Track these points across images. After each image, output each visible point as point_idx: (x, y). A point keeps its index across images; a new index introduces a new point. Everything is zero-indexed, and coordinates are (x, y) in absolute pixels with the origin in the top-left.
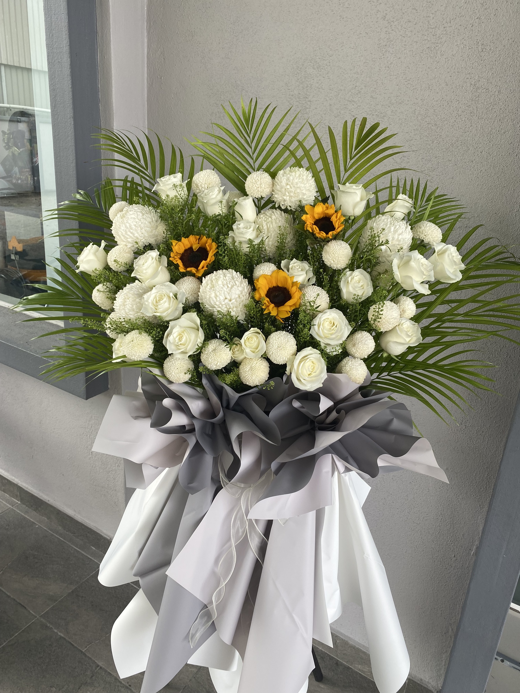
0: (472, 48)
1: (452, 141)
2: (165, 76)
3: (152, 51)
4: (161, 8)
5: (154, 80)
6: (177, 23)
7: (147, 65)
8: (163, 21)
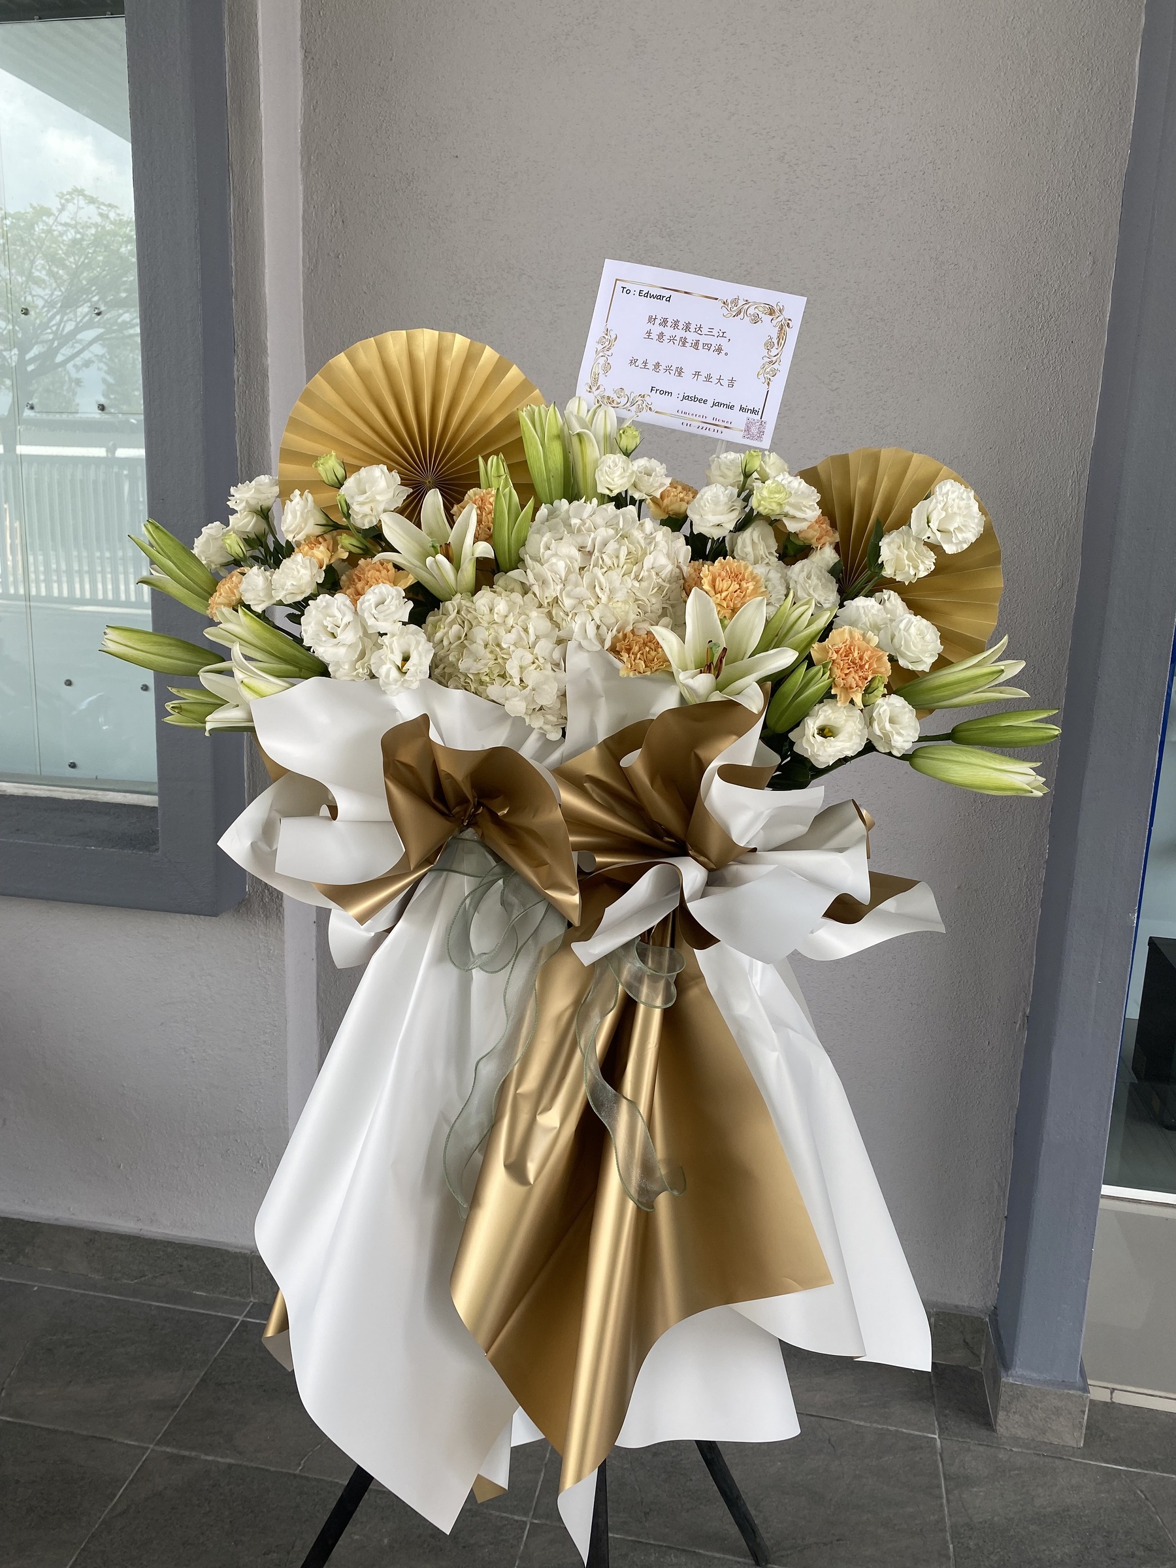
2: (346, 253)
3: (314, 207)
4: (336, 130)
5: (321, 261)
6: (374, 157)
7: (304, 233)
8: (339, 153)
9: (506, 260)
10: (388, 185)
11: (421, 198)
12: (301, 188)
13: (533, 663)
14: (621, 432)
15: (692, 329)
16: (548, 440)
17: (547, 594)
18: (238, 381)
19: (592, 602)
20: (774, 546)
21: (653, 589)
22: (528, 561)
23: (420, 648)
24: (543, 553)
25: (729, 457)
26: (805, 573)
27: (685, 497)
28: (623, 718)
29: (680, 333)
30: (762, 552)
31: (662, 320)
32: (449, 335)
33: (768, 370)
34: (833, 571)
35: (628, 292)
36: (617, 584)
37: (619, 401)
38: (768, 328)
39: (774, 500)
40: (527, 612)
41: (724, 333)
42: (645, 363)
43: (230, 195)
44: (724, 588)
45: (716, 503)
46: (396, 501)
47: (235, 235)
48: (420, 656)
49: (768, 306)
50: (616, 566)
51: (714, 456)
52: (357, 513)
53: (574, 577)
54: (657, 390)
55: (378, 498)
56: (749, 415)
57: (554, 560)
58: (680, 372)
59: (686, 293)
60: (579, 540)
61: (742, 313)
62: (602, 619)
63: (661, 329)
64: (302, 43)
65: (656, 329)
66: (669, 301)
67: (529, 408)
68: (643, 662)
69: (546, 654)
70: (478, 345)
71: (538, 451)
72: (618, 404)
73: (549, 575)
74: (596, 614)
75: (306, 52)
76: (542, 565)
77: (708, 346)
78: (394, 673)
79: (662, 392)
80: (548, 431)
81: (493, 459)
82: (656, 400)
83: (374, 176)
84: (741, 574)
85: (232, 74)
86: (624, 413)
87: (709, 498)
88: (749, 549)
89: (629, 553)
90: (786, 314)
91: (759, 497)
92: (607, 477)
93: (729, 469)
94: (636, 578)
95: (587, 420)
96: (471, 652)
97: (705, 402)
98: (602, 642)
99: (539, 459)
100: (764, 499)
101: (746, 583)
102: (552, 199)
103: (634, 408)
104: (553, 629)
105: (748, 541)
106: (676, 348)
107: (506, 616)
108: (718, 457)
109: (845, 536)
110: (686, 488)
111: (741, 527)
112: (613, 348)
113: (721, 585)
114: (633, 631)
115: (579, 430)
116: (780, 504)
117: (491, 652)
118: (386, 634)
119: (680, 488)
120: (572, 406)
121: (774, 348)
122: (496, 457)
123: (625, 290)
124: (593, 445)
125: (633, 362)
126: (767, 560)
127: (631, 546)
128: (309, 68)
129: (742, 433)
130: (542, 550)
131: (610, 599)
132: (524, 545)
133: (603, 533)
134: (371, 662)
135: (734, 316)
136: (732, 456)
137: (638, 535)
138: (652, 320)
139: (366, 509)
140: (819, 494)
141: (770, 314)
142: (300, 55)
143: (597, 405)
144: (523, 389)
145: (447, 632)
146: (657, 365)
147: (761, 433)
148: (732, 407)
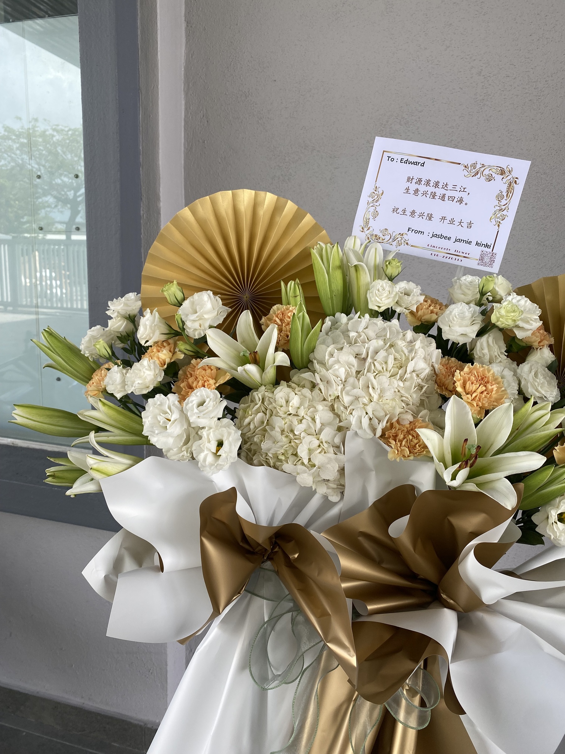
2: (209, 140)
3: (191, 113)
4: (204, 68)
5: (194, 145)
6: (226, 83)
7: (185, 129)
8: (206, 81)
9: (304, 142)
10: (234, 99)
11: (254, 106)
12: (183, 102)
13: (319, 446)
14: (387, 263)
15: (440, 186)
16: (332, 270)
17: (330, 393)
18: (143, 217)
19: (366, 400)
20: (504, 349)
21: (414, 389)
22: (317, 366)
23: (231, 439)
24: (328, 360)
25: (468, 279)
26: (533, 373)
27: (434, 310)
28: (389, 483)
29: (431, 189)
30: (496, 354)
31: (418, 180)
32: (262, 193)
33: (499, 215)
34: (550, 367)
35: (393, 160)
36: (386, 385)
37: (384, 238)
38: (500, 184)
39: (510, 318)
40: (315, 405)
41: (464, 188)
42: (404, 211)
43: (139, 107)
44: (473, 390)
45: (463, 318)
46: (218, 319)
47: (142, 131)
48: (230, 445)
49: (499, 168)
50: (385, 370)
51: (456, 278)
52: (190, 328)
53: (351, 380)
54: (412, 230)
55: (206, 316)
56: (483, 248)
57: (336, 366)
58: (430, 217)
59: (436, 160)
60: (356, 349)
61: (479, 174)
62: (374, 412)
63: (417, 186)
64: (185, 18)
65: (413, 186)
66: (423, 166)
67: (318, 246)
68: (407, 449)
69: (329, 439)
70: (283, 200)
71: (324, 279)
72: (383, 240)
73: (332, 378)
74: (370, 409)
75: (188, 23)
76: (327, 370)
77: (452, 198)
78: (210, 459)
79: (416, 232)
80: (333, 263)
81: (291, 284)
82: (412, 238)
83: (226, 94)
84: (486, 377)
85: (142, 36)
86: (388, 247)
87: (457, 314)
88: (486, 351)
89: (395, 359)
90: (514, 174)
91: (498, 315)
92: (377, 298)
93: (469, 289)
94: (401, 379)
95: (360, 252)
96: (271, 436)
97: (449, 239)
98: (374, 430)
99: (325, 283)
100: (502, 316)
101: (491, 386)
102: (332, 104)
103: (395, 243)
104: (334, 419)
105: (485, 344)
106: (428, 200)
107: (299, 408)
108: (459, 279)
109: (558, 339)
110: (434, 302)
111: (480, 334)
112: (380, 200)
113: (471, 388)
114: (398, 421)
115: (356, 263)
116: (515, 321)
117: (287, 436)
118: (203, 428)
119: (429, 301)
120: (349, 243)
121: (504, 199)
122: (293, 282)
123: (390, 158)
124: (366, 273)
125: (395, 210)
126: (500, 359)
127: (396, 354)
128: (189, 32)
129: (477, 261)
130: (327, 357)
131: (380, 397)
132: (313, 351)
133: (376, 343)
134: (193, 449)
135: (473, 176)
136: (469, 278)
137: (401, 344)
138: (409, 179)
139: (196, 325)
140: (540, 309)
141: (502, 174)
142: (184, 25)
143: (368, 241)
144: (314, 230)
145: (254, 418)
146: (413, 213)
147: (492, 261)
148: (470, 243)
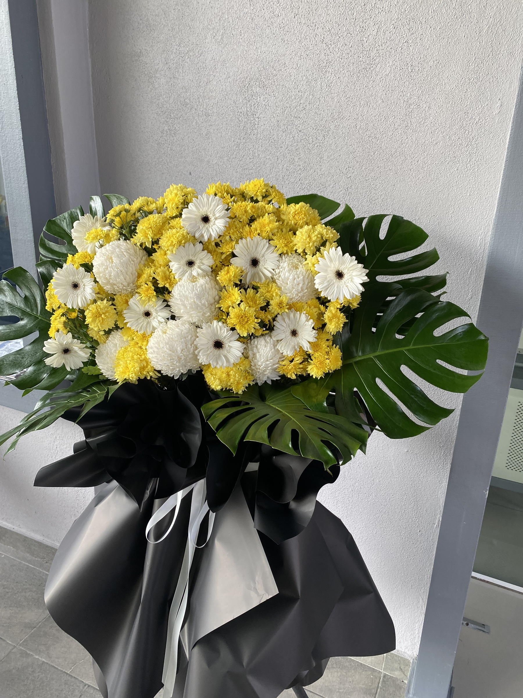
0: (403, 68)
1: (391, 152)
3: (96, 70)
4: (104, 29)
5: (101, 99)
6: (122, 43)
7: (92, 84)
8: (106, 42)
9: (185, 100)
10: (129, 59)
11: (144, 66)
43: (42, 71)
47: (46, 91)
83: (122, 53)
